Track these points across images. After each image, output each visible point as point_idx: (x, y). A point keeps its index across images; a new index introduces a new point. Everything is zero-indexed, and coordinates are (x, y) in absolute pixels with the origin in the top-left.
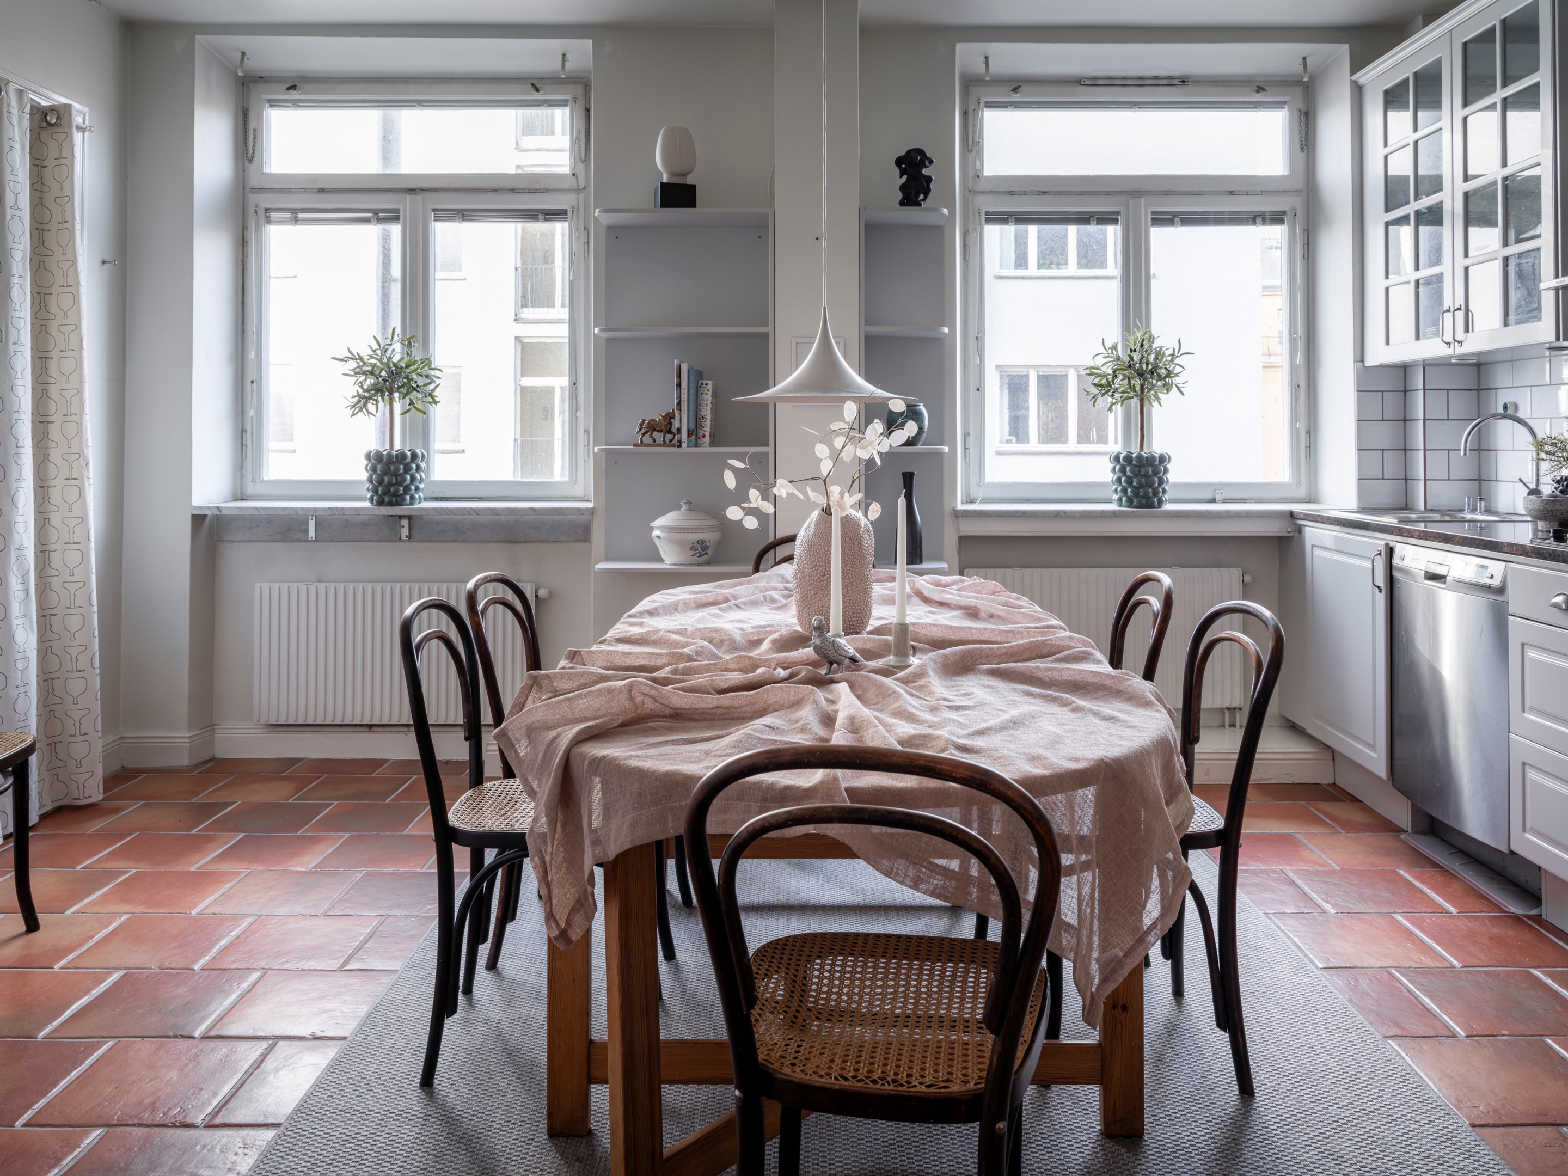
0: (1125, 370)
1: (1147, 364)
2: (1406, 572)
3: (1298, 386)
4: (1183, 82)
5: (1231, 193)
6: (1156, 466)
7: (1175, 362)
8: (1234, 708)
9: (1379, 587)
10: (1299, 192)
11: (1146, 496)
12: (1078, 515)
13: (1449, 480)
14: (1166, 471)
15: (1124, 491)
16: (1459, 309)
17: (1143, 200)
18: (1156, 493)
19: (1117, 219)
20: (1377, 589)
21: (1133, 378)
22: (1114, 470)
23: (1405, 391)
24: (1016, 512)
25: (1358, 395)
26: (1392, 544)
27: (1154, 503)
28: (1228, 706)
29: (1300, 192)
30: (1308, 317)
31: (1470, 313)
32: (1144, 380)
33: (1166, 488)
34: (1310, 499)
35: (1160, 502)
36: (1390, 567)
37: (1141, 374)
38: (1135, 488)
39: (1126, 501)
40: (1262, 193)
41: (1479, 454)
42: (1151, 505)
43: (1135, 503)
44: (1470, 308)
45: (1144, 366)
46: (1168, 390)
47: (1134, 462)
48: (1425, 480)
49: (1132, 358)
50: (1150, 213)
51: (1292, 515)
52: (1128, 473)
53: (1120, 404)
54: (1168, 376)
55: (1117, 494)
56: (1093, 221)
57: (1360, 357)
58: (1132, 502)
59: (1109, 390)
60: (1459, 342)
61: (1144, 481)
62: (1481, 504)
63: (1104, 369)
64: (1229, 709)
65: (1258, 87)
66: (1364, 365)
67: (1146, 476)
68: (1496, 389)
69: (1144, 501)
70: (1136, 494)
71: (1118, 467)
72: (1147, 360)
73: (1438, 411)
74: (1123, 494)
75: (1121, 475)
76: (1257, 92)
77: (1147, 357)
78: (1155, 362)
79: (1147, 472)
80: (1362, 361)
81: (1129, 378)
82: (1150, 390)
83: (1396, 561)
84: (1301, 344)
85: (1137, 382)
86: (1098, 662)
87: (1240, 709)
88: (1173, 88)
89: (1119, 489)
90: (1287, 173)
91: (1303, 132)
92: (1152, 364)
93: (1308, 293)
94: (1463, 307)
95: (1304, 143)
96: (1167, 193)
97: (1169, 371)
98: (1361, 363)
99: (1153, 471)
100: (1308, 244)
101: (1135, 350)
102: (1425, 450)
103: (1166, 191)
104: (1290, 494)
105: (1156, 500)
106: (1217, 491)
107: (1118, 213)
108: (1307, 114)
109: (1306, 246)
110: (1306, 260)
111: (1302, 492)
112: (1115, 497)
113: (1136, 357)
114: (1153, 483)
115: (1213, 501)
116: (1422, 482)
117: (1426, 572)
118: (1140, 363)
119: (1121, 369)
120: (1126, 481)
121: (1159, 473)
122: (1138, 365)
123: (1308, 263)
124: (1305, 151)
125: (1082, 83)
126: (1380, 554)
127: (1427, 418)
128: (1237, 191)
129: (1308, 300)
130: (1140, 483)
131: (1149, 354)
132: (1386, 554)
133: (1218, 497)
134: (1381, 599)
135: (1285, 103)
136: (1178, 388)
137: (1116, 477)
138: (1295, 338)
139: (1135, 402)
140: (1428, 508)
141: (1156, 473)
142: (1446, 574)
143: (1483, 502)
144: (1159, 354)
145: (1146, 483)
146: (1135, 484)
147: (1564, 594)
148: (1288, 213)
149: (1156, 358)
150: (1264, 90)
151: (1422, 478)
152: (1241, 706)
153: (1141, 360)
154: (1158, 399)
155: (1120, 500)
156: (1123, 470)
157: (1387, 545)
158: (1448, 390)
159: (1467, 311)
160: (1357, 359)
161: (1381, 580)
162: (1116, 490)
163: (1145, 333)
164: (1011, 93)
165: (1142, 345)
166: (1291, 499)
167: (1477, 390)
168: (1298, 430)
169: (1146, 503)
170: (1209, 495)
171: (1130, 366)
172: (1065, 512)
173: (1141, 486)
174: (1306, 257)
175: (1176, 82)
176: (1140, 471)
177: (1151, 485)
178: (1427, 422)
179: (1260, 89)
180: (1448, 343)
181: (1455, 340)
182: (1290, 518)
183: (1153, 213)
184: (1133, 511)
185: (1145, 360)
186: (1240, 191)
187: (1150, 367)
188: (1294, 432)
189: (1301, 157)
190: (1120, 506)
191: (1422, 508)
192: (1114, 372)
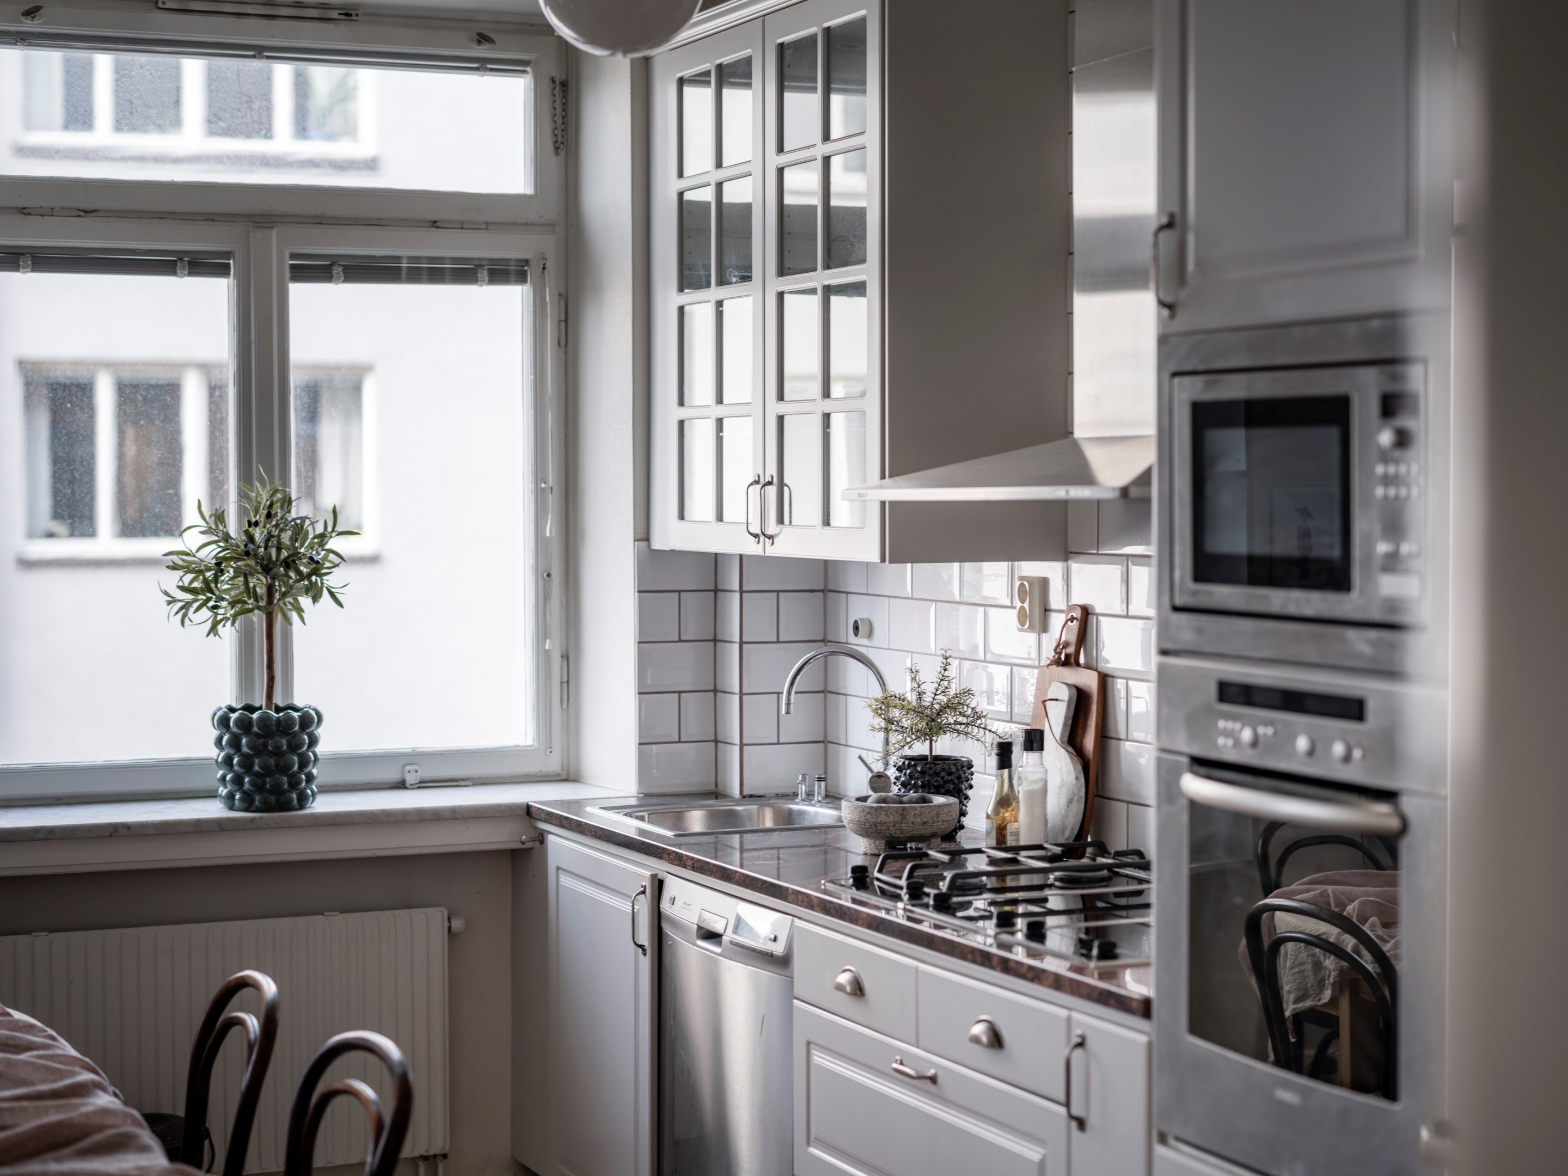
0: (239, 559)
1: (279, 549)
2: (675, 924)
3: (549, 575)
4: (347, 14)
5: (434, 224)
6: (295, 734)
7: (327, 547)
8: (435, 1156)
9: (641, 947)
10: (549, 226)
11: (277, 790)
12: (152, 831)
13: (778, 743)
14: (313, 741)
15: (238, 781)
16: (770, 483)
17: (274, 233)
18: (294, 784)
19: (228, 265)
20: (640, 950)
21: (252, 575)
22: (219, 742)
23: (716, 591)
24: (36, 830)
25: (640, 598)
26: (661, 875)
27: (291, 801)
28: (424, 1153)
29: (553, 225)
30: (566, 452)
31: (786, 489)
32: (273, 579)
33: (315, 771)
34: (568, 774)
35: (303, 801)
36: (658, 917)
37: (267, 568)
38: (257, 775)
39: (241, 799)
40: (487, 226)
41: (825, 698)
42: (285, 806)
43: (257, 803)
44: (786, 481)
45: (273, 552)
46: (315, 599)
47: (255, 729)
48: (742, 745)
49: (251, 538)
50: (287, 256)
51: (528, 811)
52: (245, 749)
53: (229, 623)
54: (316, 572)
55: (225, 787)
56: (183, 268)
57: (644, 534)
58: (252, 801)
59: (209, 599)
60: (770, 537)
61: (272, 762)
62: (820, 786)
63: (202, 554)
64: (425, 1158)
65: (480, 35)
66: (649, 546)
67: (277, 753)
68: (848, 593)
69: (273, 799)
70: (259, 787)
71: (226, 738)
72: (279, 542)
73: (761, 628)
74: (235, 788)
75: (232, 751)
76: (479, 42)
77: (279, 536)
78: (293, 544)
79: (278, 747)
80: (647, 539)
81: (245, 576)
82: (284, 595)
83: (665, 906)
84: (553, 501)
85: (259, 583)
86: (144, 1149)
87: (445, 1156)
88: (330, 26)
89: (228, 777)
90: (529, 191)
91: (559, 119)
92: (288, 549)
93: (566, 408)
94: (775, 480)
95: (560, 139)
96: (319, 221)
97: (317, 562)
98: (644, 544)
99: (289, 745)
100: (566, 321)
101: (256, 524)
102: (741, 694)
103: (317, 217)
104: (533, 767)
105: (294, 796)
106: (408, 768)
107: (228, 255)
108: (564, 85)
109: (563, 324)
110: (562, 351)
111: (553, 764)
112: (223, 791)
113: (258, 534)
114: (290, 766)
115: (401, 785)
116: (737, 749)
117: (700, 928)
118: (266, 548)
119: (231, 559)
120: (240, 764)
121: (300, 746)
122: (262, 549)
123: (566, 353)
124: (562, 153)
125: (161, 5)
126: (644, 892)
127: (744, 639)
128: (445, 221)
129: (566, 420)
130: (265, 767)
131: (282, 530)
132: (652, 891)
133: (411, 779)
134: (645, 963)
135: (527, 63)
136: (332, 594)
137: (222, 754)
138: (543, 489)
139: (258, 618)
140: (746, 792)
141: (294, 747)
142: (721, 932)
143: (823, 784)
144: (299, 531)
145: (277, 765)
146: (257, 768)
147: (850, 970)
148: (532, 263)
149: (294, 539)
150: (490, 40)
151: (737, 741)
152: (446, 1150)
153: (267, 541)
154: (300, 610)
155: (231, 796)
156: (235, 743)
157: (654, 877)
158: (778, 592)
159: (782, 485)
160: (639, 536)
161: (644, 938)
162: (223, 778)
163: (276, 491)
164: (23, 18)
165: (269, 516)
166: (535, 776)
167: (823, 591)
168: (547, 653)
169: (278, 801)
170: (392, 775)
171: (247, 554)
172: (127, 827)
173: (267, 771)
174: (563, 343)
175: (334, 14)
176: (265, 745)
177: (285, 769)
178: (745, 646)
179: (483, 39)
180: (756, 536)
181: (764, 534)
182: (527, 817)
183: (293, 256)
184: (253, 819)
185: (274, 540)
186: (450, 221)
187: (284, 554)
188: (542, 658)
189: (554, 162)
190: (231, 808)
191: (736, 792)
192: (218, 564)
